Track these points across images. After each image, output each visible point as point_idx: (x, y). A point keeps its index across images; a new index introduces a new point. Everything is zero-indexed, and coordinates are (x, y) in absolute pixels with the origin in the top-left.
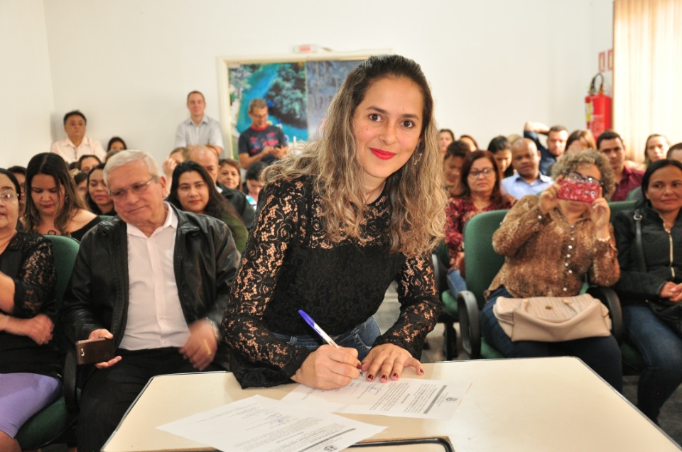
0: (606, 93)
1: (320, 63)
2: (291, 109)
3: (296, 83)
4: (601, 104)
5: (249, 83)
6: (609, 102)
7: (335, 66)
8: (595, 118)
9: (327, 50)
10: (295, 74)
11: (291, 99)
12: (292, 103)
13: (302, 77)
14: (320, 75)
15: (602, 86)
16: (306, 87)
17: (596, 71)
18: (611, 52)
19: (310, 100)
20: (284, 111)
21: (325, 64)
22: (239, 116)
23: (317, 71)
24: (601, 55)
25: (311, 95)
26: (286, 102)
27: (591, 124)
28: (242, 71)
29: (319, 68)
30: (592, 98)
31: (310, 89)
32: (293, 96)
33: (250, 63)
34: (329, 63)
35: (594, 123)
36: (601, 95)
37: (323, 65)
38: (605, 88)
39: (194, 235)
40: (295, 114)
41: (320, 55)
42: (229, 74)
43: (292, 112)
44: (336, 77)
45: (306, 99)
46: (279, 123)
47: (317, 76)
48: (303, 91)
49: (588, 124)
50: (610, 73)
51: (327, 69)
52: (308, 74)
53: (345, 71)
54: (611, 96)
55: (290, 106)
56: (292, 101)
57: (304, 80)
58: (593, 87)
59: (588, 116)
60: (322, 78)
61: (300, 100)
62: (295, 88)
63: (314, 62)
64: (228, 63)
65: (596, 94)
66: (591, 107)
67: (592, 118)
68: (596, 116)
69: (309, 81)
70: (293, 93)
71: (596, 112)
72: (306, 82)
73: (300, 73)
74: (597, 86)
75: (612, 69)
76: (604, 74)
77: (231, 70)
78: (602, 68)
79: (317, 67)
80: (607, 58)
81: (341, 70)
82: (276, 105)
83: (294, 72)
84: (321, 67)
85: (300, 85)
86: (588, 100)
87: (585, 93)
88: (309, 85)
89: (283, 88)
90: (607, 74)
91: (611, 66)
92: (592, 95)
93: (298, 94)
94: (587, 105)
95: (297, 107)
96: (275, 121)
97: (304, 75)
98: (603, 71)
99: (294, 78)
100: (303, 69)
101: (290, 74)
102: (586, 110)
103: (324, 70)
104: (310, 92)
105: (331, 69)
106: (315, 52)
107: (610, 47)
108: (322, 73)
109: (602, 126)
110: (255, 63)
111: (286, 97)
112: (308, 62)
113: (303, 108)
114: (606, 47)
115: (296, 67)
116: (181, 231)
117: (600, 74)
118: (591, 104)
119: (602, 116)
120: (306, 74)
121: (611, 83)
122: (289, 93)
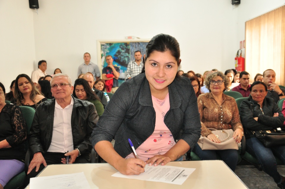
0: (243, 57)
1: (135, 43)
2: (124, 60)
3: (126, 50)
4: (241, 60)
5: (109, 50)
6: (244, 60)
7: (141, 44)
8: (238, 66)
9: (138, 38)
10: (126, 47)
11: (124, 56)
12: (124, 58)
13: (128, 48)
14: (135, 48)
15: (241, 54)
16: (130, 52)
17: (239, 48)
18: (245, 41)
19: (131, 56)
20: (122, 61)
21: (137, 43)
22: (105, 63)
23: (134, 46)
24: (241, 42)
25: (132, 55)
26: (122, 57)
27: (237, 68)
28: (106, 46)
29: (135, 45)
30: (237, 58)
31: (131, 53)
32: (125, 55)
33: (109, 43)
34: (139, 43)
35: (238, 67)
36: (241, 57)
37: (136, 44)
38: (242, 55)
39: (80, 108)
40: (126, 62)
41: (136, 40)
42: (101, 47)
43: (125, 61)
44: (142, 48)
45: (130, 57)
46: (119, 65)
47: (134, 48)
48: (129, 53)
49: (236, 68)
50: (244, 49)
51: (138, 46)
52: (131, 47)
53: (145, 46)
54: (244, 58)
55: (124, 59)
56: (125, 57)
57: (129, 49)
58: (238, 54)
59: (236, 65)
60: (136, 49)
61: (128, 57)
62: (126, 52)
63: (133, 43)
64: (101, 42)
65: (239, 57)
66: (237, 61)
67: (237, 66)
68: (239, 65)
69: (131, 50)
70: (125, 54)
71: (239, 63)
72: (130, 50)
73: (128, 47)
74: (239, 54)
75: (245, 47)
76: (242, 49)
77: (102, 45)
78: (241, 47)
79: (134, 44)
80: (243, 44)
81: (143, 46)
82: (119, 58)
83: (126, 46)
84: (136, 45)
85: (128, 51)
86: (236, 59)
87: (235, 56)
88: (131, 51)
89: (121, 52)
90: (243, 49)
91: (244, 46)
92: (237, 57)
93: (127, 54)
94: (236, 61)
95: (126, 59)
96: (118, 64)
97: (129, 47)
98: (242, 48)
99: (125, 48)
100: (129, 45)
101: (124, 47)
102: (235, 63)
103: (137, 46)
104: (131, 54)
105: (139, 45)
106: (134, 39)
107: (244, 39)
108: (136, 47)
109: (241, 69)
110: (111, 42)
111: (122, 56)
112: (131, 43)
113: (129, 60)
114: (243, 40)
115: (126, 44)
116: (75, 106)
117: (240, 49)
118: (237, 60)
119: (241, 65)
120: (130, 47)
121: (244, 53)
122: (124, 54)
